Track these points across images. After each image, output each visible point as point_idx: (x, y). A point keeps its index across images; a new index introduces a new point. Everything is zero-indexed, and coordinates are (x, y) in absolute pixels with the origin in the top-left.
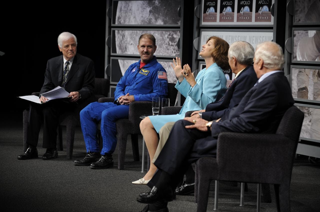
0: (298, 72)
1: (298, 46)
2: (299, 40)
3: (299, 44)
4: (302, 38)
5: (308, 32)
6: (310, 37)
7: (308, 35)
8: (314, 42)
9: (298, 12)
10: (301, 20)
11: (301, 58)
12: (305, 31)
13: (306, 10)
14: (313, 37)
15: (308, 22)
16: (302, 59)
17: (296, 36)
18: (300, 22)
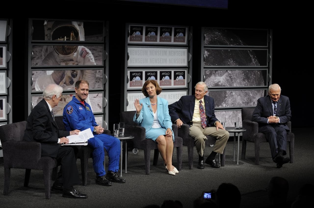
0: (38, 99)
1: (37, 81)
2: (37, 77)
3: (37, 80)
4: (40, 76)
5: (46, 72)
6: (48, 75)
7: (46, 74)
8: (52, 78)
9: (35, 59)
10: (38, 64)
11: (39, 89)
12: (43, 71)
13: (43, 57)
14: (51, 75)
15: (45, 65)
16: (41, 89)
17: (34, 75)
18: (37, 65)
